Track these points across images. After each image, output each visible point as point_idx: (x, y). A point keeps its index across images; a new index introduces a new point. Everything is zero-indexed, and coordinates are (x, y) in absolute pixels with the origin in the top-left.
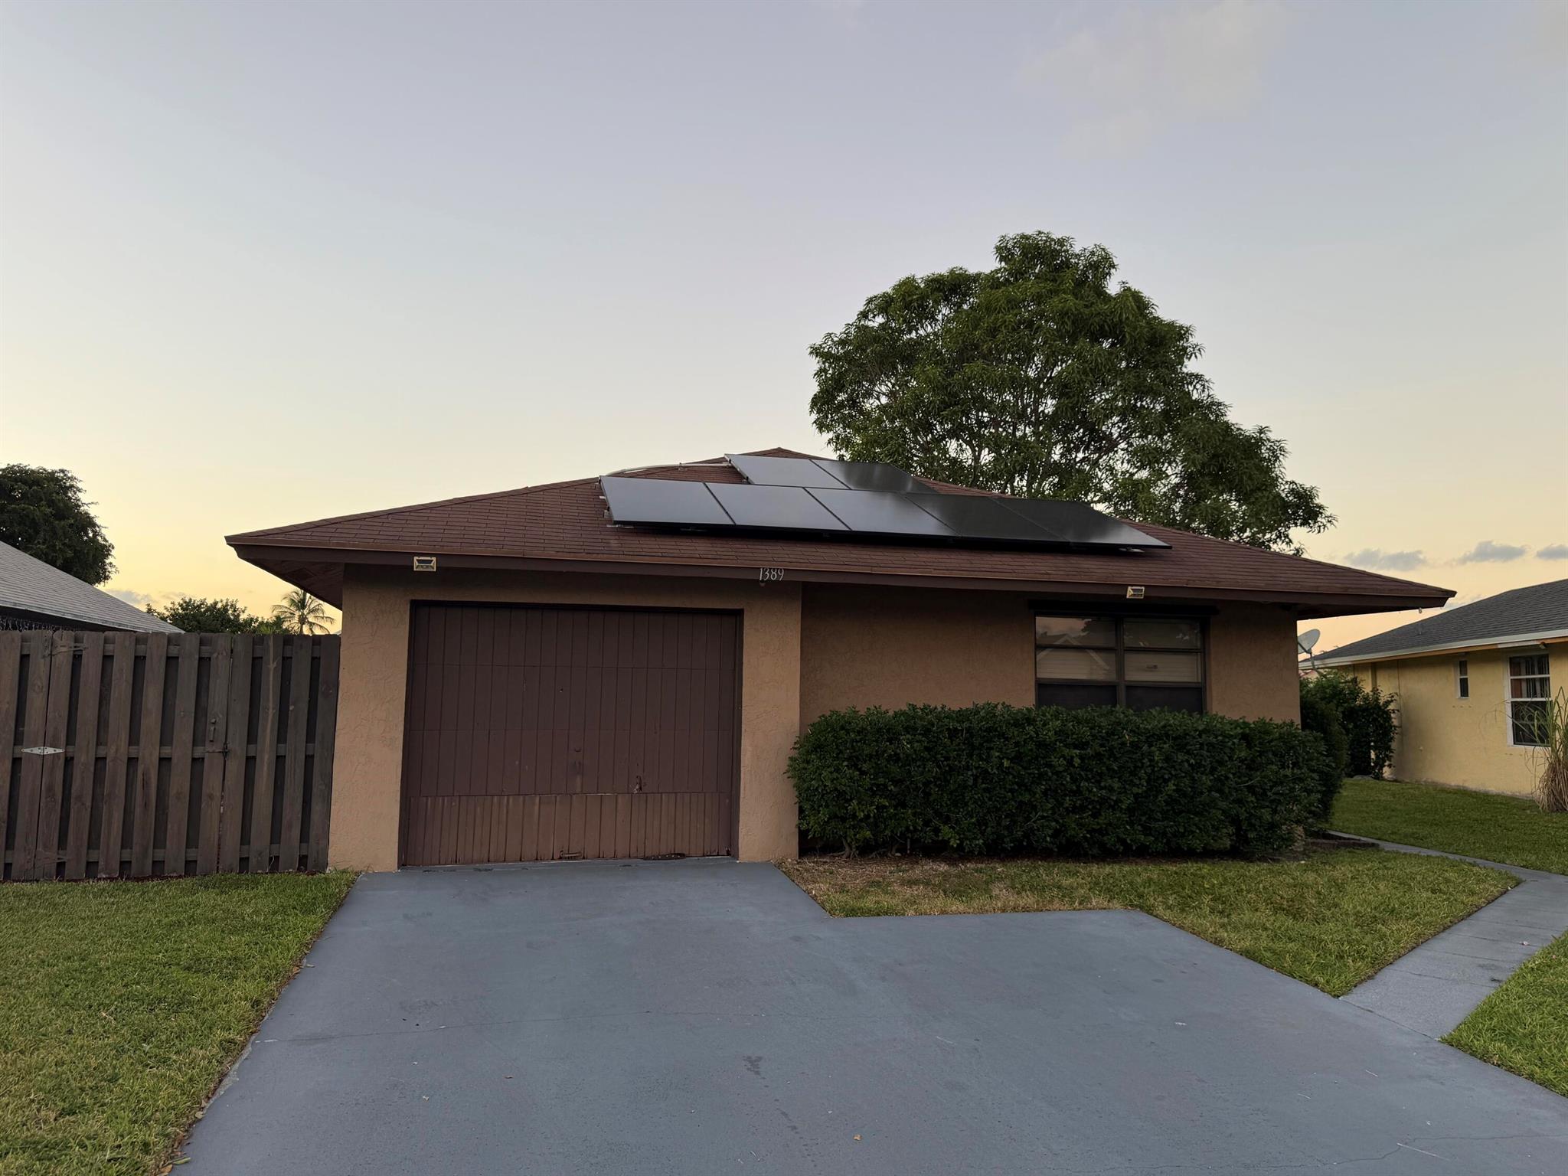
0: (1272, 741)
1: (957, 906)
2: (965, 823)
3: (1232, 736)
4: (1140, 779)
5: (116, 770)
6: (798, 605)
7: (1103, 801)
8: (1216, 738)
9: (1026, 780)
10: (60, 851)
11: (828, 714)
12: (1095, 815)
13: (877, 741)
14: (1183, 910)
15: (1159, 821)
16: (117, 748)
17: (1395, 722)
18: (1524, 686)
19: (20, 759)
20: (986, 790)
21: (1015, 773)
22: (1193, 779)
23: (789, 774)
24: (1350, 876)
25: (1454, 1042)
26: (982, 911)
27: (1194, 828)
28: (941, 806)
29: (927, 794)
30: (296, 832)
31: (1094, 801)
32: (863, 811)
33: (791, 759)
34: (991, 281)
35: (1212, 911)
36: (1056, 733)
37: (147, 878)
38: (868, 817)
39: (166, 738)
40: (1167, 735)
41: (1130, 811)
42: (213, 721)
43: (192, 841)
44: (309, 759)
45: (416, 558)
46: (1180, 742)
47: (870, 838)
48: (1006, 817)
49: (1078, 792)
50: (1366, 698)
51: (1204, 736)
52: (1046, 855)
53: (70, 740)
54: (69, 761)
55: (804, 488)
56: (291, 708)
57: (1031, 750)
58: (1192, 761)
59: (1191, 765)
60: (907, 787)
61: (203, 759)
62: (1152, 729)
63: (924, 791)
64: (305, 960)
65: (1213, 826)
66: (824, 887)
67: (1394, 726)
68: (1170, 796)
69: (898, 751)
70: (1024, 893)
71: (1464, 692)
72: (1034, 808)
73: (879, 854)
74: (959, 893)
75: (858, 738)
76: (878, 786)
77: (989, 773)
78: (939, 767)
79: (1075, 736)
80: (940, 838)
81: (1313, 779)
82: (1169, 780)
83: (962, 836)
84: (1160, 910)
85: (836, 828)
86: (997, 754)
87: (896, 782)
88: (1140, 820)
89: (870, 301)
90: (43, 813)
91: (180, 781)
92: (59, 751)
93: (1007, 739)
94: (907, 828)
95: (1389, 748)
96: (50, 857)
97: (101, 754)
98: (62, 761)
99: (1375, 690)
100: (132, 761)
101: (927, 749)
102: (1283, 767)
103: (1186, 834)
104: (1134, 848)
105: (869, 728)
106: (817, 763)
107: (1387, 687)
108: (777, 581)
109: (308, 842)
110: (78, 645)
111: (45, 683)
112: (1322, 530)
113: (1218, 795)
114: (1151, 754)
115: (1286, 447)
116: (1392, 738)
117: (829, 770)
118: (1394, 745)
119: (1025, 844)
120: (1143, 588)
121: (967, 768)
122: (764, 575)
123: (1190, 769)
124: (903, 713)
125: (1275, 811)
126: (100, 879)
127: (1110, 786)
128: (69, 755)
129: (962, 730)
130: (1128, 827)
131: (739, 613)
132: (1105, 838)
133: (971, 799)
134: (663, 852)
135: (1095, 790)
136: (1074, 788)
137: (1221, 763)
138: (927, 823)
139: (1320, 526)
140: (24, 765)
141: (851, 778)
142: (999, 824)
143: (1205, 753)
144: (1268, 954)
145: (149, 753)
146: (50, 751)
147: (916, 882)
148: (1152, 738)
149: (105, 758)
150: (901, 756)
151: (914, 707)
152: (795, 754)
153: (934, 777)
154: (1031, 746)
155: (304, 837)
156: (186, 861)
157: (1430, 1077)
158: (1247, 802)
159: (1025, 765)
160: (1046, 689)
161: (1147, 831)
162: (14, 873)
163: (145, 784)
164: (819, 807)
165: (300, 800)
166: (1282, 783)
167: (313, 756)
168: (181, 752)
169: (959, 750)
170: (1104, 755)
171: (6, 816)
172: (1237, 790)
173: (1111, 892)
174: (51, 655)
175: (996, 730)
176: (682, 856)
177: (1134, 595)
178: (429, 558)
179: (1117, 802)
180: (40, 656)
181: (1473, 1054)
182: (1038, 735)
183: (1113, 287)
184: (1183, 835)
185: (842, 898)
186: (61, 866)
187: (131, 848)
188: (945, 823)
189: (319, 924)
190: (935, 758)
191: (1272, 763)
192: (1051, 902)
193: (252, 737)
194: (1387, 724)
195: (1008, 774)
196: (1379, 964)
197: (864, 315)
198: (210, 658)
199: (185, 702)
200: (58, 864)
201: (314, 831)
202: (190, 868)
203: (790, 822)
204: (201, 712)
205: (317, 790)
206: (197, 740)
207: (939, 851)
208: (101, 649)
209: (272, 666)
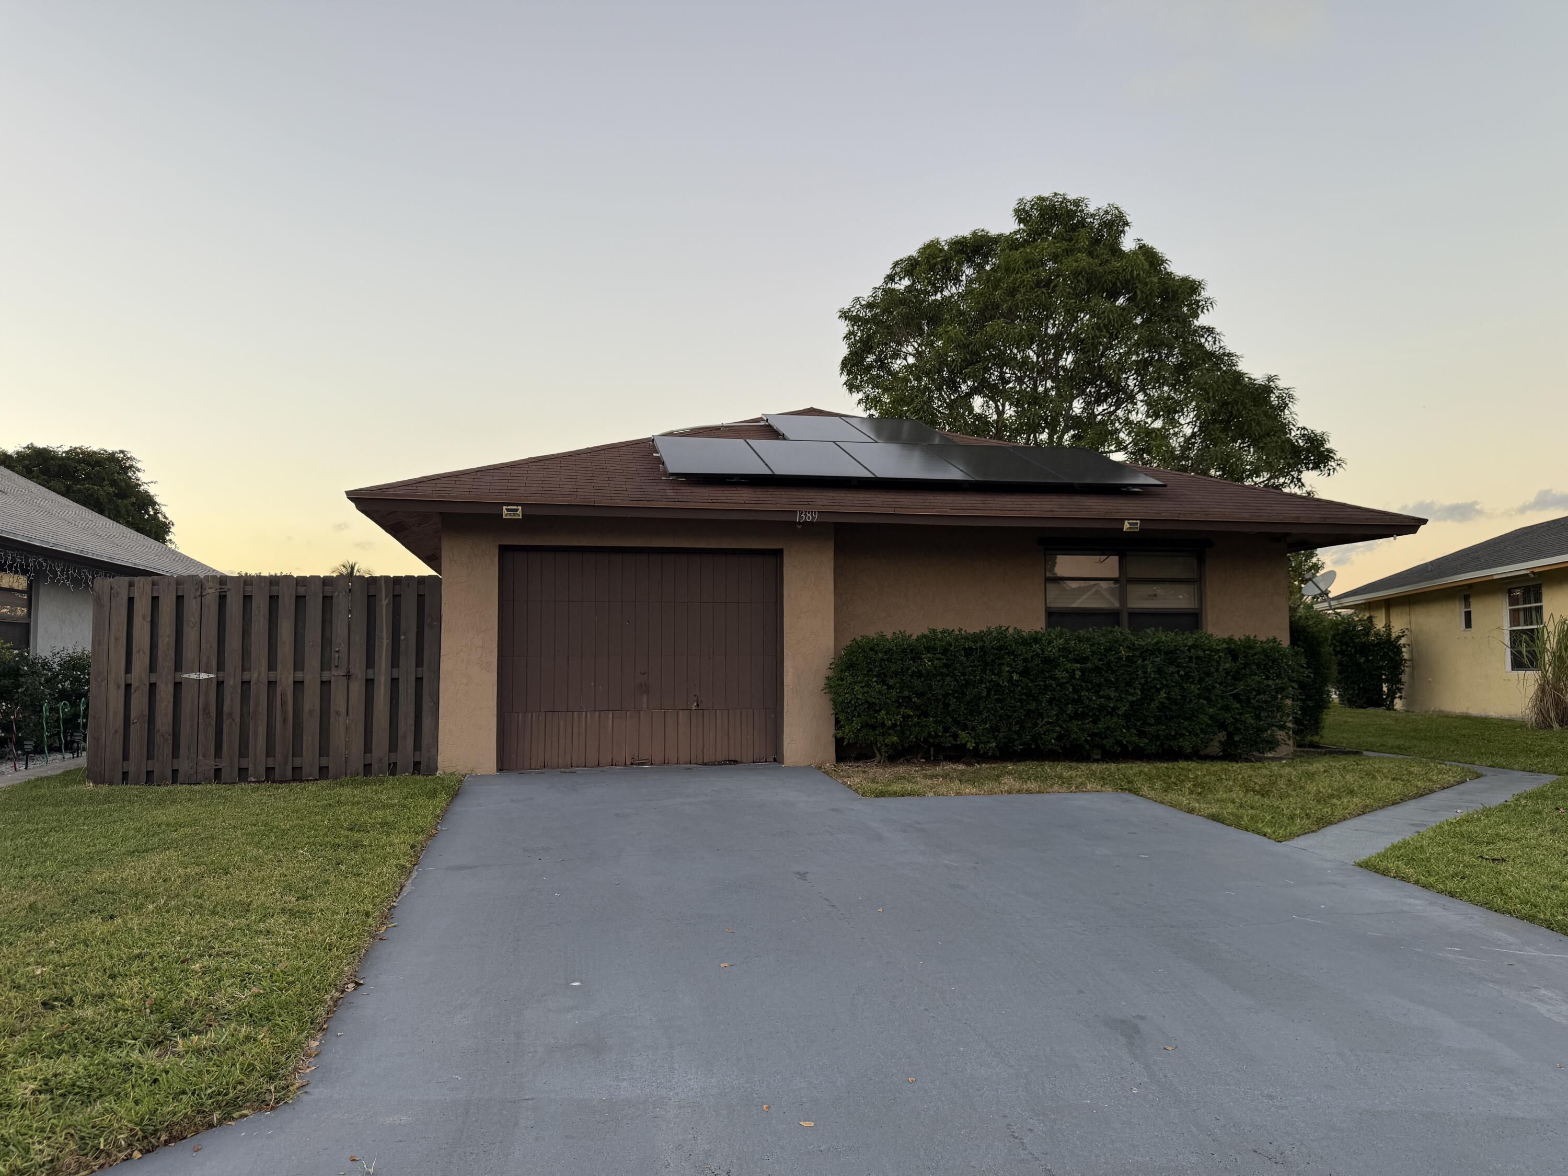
0: (1255, 654)
1: (969, 789)
2: (980, 729)
3: (1219, 650)
4: (1135, 689)
5: (259, 692)
6: (831, 545)
7: (1102, 708)
8: (1204, 652)
9: (1034, 691)
10: (217, 759)
11: (859, 639)
12: (1095, 722)
13: (902, 660)
14: (1166, 791)
15: (1153, 725)
16: (259, 673)
17: (1406, 656)
18: (1522, 614)
19: (181, 683)
20: (998, 700)
21: (1022, 685)
22: (1182, 688)
23: (826, 691)
24: (1322, 770)
25: (1366, 865)
26: (991, 792)
27: (1184, 732)
28: (959, 715)
29: (947, 705)
30: (410, 742)
31: (1093, 708)
32: (891, 720)
33: (828, 678)
34: (1010, 243)
35: (1191, 792)
36: (1059, 651)
37: (289, 781)
38: (895, 725)
39: (298, 665)
40: (1159, 650)
41: (1126, 716)
42: (337, 649)
43: (324, 750)
44: (419, 680)
45: (505, 507)
46: (1171, 656)
47: (897, 743)
48: (1016, 724)
49: (1079, 701)
50: (1377, 634)
51: (1192, 651)
52: (1054, 756)
53: (220, 667)
54: (220, 684)
55: (834, 442)
56: (402, 638)
57: (1038, 665)
58: (1182, 673)
59: (1180, 676)
60: (928, 698)
61: (330, 682)
62: (1146, 645)
63: (944, 703)
64: (439, 826)
65: (1202, 730)
66: (857, 780)
67: (1405, 660)
68: (1161, 703)
69: (920, 668)
70: (1029, 782)
71: (1468, 624)
72: (1041, 715)
73: (906, 760)
74: (971, 781)
75: (885, 657)
76: (903, 698)
77: (1000, 686)
78: (956, 680)
79: (1076, 653)
80: (958, 743)
81: (1293, 688)
82: (1161, 689)
83: (977, 741)
84: (1145, 790)
85: (867, 735)
86: (1007, 669)
87: (920, 695)
88: (1136, 725)
89: (896, 264)
90: (201, 727)
91: (311, 700)
92: (211, 676)
93: (1016, 656)
94: (929, 734)
95: (1400, 681)
96: (209, 764)
97: (246, 678)
98: (214, 685)
99: (1388, 626)
100: (272, 684)
101: (945, 665)
102: (1267, 678)
103: (1178, 736)
104: (1130, 749)
105: (894, 648)
106: (850, 680)
107: (1399, 623)
108: (812, 522)
109: (420, 750)
110: (223, 587)
111: (198, 621)
112: (1331, 472)
113: (1205, 702)
114: (1144, 667)
115: (1294, 394)
116: (1403, 671)
117: (860, 685)
118: (1404, 678)
119: (1033, 747)
120: (1138, 522)
121: (981, 681)
122: (801, 518)
123: (1179, 679)
124: (924, 636)
125: (1258, 718)
126: (250, 782)
127: (1108, 695)
128: (221, 679)
129: (977, 649)
130: (1124, 730)
131: (778, 553)
132: (1105, 741)
133: (984, 708)
134: (719, 758)
135: (1094, 698)
136: (1076, 697)
137: (1209, 674)
138: (946, 730)
139: (1329, 470)
140: (184, 688)
141: (880, 692)
142: (1010, 729)
144: (1231, 817)
145: (285, 677)
146: (204, 676)
147: (936, 776)
148: (1146, 653)
149: (249, 682)
150: (923, 672)
151: (934, 631)
152: (830, 673)
153: (952, 690)
154: (1037, 661)
155: (417, 746)
156: (320, 768)
157: (1335, 884)
158: (1233, 709)
159: (1032, 678)
160: (1053, 616)
161: (1141, 734)
162: (180, 777)
163: (283, 703)
164: (853, 717)
165: (413, 715)
166: (1264, 693)
167: (421, 679)
168: (312, 676)
169: (975, 666)
170: (1101, 668)
171: (171, 731)
172: (1222, 698)
173: (1103, 780)
174: (201, 596)
175: (1007, 649)
176: (735, 762)
177: (1130, 528)
178: (515, 507)
179: (1114, 709)
180: (192, 597)
181: (1377, 871)
182: (1043, 652)
183: (1128, 244)
184: (1174, 738)
185: (874, 786)
186: (218, 771)
187: (274, 757)
188: (963, 730)
189: (444, 804)
190: (953, 673)
191: (1255, 674)
192: (1052, 786)
193: (370, 663)
194: (1397, 658)
195: (1017, 686)
196: (1323, 822)
197: (890, 278)
198: (332, 597)
199: (313, 634)
200: (216, 770)
201: (426, 740)
202: (323, 773)
203: (828, 733)
204: (326, 642)
205: (427, 705)
206: (325, 665)
207: (957, 754)
208: (242, 590)
209: (384, 602)
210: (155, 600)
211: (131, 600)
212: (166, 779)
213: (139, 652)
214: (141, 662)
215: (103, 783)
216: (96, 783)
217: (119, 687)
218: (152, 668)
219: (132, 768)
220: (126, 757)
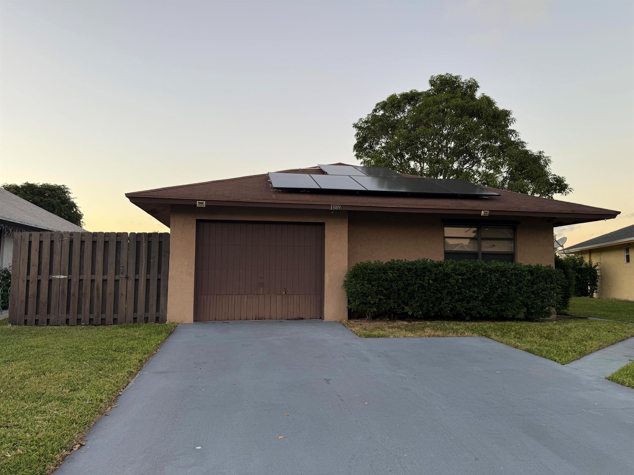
0: (542, 272)
1: (410, 334)
2: (414, 305)
3: (525, 271)
4: (486, 288)
5: (87, 284)
6: (347, 221)
7: (471, 297)
8: (518, 271)
9: (440, 289)
10: (67, 315)
11: (359, 263)
12: (468, 303)
13: (378, 273)
14: (503, 337)
15: (494, 305)
16: (87, 276)
17: (599, 274)
19: (52, 280)
20: (423, 292)
21: (435, 286)
22: (508, 288)
23: (344, 287)
24: (574, 327)
25: (611, 379)
26: (420, 336)
27: (509, 308)
28: (405, 299)
29: (399, 294)
30: (154, 308)
31: (467, 296)
32: (373, 301)
33: (345, 281)
34: (427, 94)
35: (515, 337)
36: (451, 270)
37: (99, 325)
38: (375, 303)
39: (105, 272)
40: (498, 270)
41: (482, 300)
42: (122, 265)
43: (115, 311)
44: (159, 280)
45: (197, 202)
46: (503, 273)
47: (376, 311)
48: (431, 303)
49: (461, 293)
50: (586, 265)
51: (513, 271)
52: (448, 319)
53: (70, 273)
55: (349, 176)
56: (152, 261)
58: (508, 281)
60: (391, 291)
61: (119, 280)
62: (492, 268)
63: (397, 293)
64: (158, 349)
65: (517, 307)
66: (357, 329)
67: (598, 276)
68: (499, 295)
69: (387, 277)
70: (438, 331)
71: (628, 260)
72: (443, 299)
73: (380, 319)
74: (411, 331)
75: (371, 272)
76: (379, 291)
77: (424, 286)
78: (403, 283)
79: (459, 271)
80: (404, 312)
81: (559, 288)
82: (498, 288)
83: (413, 311)
84: (493, 336)
85: (362, 308)
86: (427, 278)
87: (386, 289)
88: (487, 305)
89: (378, 104)
90: (60, 300)
91: (110, 288)
92: (66, 277)
93: (431, 272)
94: (391, 307)
95: (596, 285)
96: (64, 317)
97: (81, 278)
98: (67, 281)
99: (590, 261)
100: (93, 281)
101: (398, 276)
102: (546, 284)
103: (506, 310)
104: (484, 316)
105: (375, 268)
106: (354, 282)
107: (595, 260)
108: (338, 210)
109: (159, 312)
110: (71, 237)
111: (60, 252)
112: (567, 194)
113: (519, 294)
114: (490, 278)
115: (551, 159)
116: (597, 281)
117: (359, 284)
118: (598, 284)
119: (439, 314)
120: (488, 211)
121: (415, 284)
122: (333, 208)
123: (507, 284)
124: (389, 262)
125: (543, 302)
126: (82, 325)
127: (474, 291)
128: (69, 278)
129: (413, 269)
130: (481, 307)
131: (323, 224)
132: (472, 312)
133: (417, 296)
134: (295, 317)
135: (468, 292)
136: (459, 291)
137: (521, 282)
138: (399, 306)
139: (566, 193)
140: (53, 282)
141: (368, 288)
142: (428, 306)
143: (513, 277)
144: (537, 351)
145: (99, 278)
146: (62, 277)
147: (394, 327)
148: (491, 271)
149: (83, 280)
150: (388, 279)
151: (393, 260)
152: (346, 279)
153: (402, 287)
154: (441, 275)
155: (158, 310)
156: (114, 319)
157: (599, 390)
158: (531, 298)
159: (439, 282)
160: (448, 254)
161: (489, 309)
162: (51, 322)
163: (98, 289)
164: (356, 299)
165: (156, 296)
166: (546, 290)
167: (160, 279)
168: (111, 278)
169: (412, 276)
170: (472, 278)
171: (47, 302)
172: (526, 292)
173: (473, 331)
174: (62, 241)
175: (427, 269)
176: (302, 319)
177: (484, 214)
178: (202, 202)
179: (477, 297)
180: (58, 241)
181: (618, 383)
182: (444, 270)
183: (478, 95)
184: (504, 311)
185: (365, 332)
186: (67, 320)
187: (93, 314)
188: (406, 306)
189: (163, 338)
190: (402, 280)
191: (542, 282)
192: (449, 333)
193: (137, 272)
194: (595, 275)
195: (432, 286)
196: (583, 354)
197: (375, 110)
198: (120, 242)
199: (112, 259)
200: (67, 319)
201: (161, 308)
202: (115, 321)
203: (344, 306)
204: (117, 262)
205: (162, 292)
206: (116, 273)
207: (403, 317)
208: (80, 238)
209: (144, 245)
210: (41, 242)
211: (30, 242)
212: (44, 323)
213: (33, 266)
214: (34, 270)
215: (16, 324)
216: (13, 325)
217: (24, 281)
218: (39, 273)
219: (28, 318)
220: (26, 313)
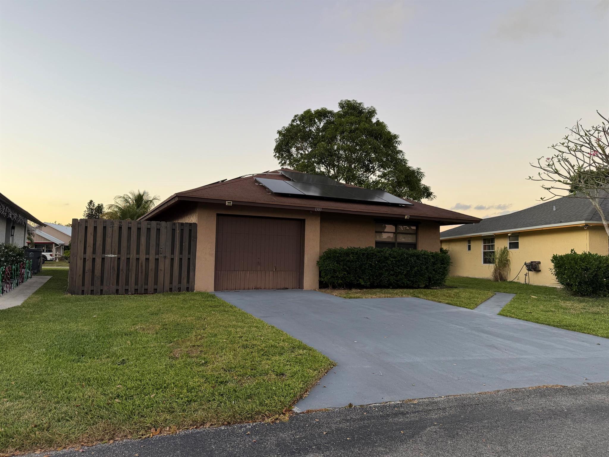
2: (365, 278)
4: (408, 267)
6: (319, 218)
9: (381, 267)
10: (117, 286)
11: (329, 249)
12: (397, 276)
13: (344, 256)
14: (426, 297)
18: (487, 247)
19: (104, 258)
20: (371, 270)
22: (421, 267)
23: (318, 266)
25: (500, 315)
26: (380, 297)
28: (360, 274)
30: (186, 280)
31: (397, 272)
32: (340, 275)
34: (338, 115)
35: (433, 297)
37: (142, 294)
39: (148, 253)
41: (405, 275)
42: (161, 248)
43: (156, 283)
44: (189, 259)
45: (227, 202)
46: (418, 257)
48: (375, 277)
49: (393, 270)
53: (119, 253)
54: (119, 259)
56: (184, 244)
58: (421, 262)
60: (351, 269)
61: (158, 259)
63: (355, 270)
68: (415, 271)
70: (387, 294)
71: (469, 249)
72: (383, 274)
73: (338, 288)
75: (339, 255)
76: (344, 268)
77: (372, 265)
78: (360, 263)
79: (393, 255)
82: (415, 267)
83: (365, 282)
86: (374, 260)
87: (348, 268)
88: (408, 277)
89: (296, 116)
90: (111, 274)
91: (152, 265)
92: (116, 256)
96: (114, 287)
98: (117, 259)
100: (138, 259)
101: (357, 258)
104: (406, 285)
106: (327, 262)
108: (320, 211)
110: (121, 224)
111: (111, 236)
120: (409, 215)
122: (317, 210)
123: (420, 264)
124: (349, 249)
126: (129, 294)
127: (401, 268)
128: (119, 257)
130: (405, 279)
131: (303, 221)
132: (399, 282)
133: (367, 272)
134: (282, 287)
135: (398, 269)
139: (431, 199)
140: (106, 260)
141: (337, 266)
142: (374, 279)
144: (452, 304)
145: (143, 257)
146: (113, 256)
149: (129, 258)
150: (350, 260)
155: (188, 282)
156: (154, 289)
159: (381, 263)
160: (378, 243)
161: (409, 280)
162: (104, 292)
163: (142, 266)
165: (187, 271)
168: (152, 258)
169: (365, 259)
170: (400, 260)
171: (101, 275)
172: (431, 270)
173: (407, 294)
174: (112, 227)
177: (407, 218)
178: (230, 202)
179: (403, 273)
180: (109, 227)
181: (504, 316)
183: (374, 120)
186: (117, 290)
187: (138, 285)
188: (360, 279)
190: (359, 261)
192: (394, 295)
193: (173, 252)
195: (377, 265)
196: (477, 305)
197: (293, 121)
198: (160, 229)
199: (153, 242)
201: (191, 280)
202: (155, 291)
203: (317, 279)
204: (158, 245)
205: (191, 268)
206: (157, 253)
208: (127, 226)
209: (178, 232)
210: (95, 228)
211: (86, 227)
212: (98, 293)
213: (89, 246)
214: (89, 250)
215: (74, 294)
216: (72, 294)
217: (81, 259)
218: (94, 252)
219: (85, 289)
220: (83, 285)
